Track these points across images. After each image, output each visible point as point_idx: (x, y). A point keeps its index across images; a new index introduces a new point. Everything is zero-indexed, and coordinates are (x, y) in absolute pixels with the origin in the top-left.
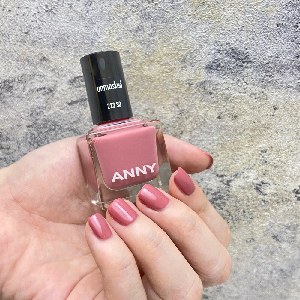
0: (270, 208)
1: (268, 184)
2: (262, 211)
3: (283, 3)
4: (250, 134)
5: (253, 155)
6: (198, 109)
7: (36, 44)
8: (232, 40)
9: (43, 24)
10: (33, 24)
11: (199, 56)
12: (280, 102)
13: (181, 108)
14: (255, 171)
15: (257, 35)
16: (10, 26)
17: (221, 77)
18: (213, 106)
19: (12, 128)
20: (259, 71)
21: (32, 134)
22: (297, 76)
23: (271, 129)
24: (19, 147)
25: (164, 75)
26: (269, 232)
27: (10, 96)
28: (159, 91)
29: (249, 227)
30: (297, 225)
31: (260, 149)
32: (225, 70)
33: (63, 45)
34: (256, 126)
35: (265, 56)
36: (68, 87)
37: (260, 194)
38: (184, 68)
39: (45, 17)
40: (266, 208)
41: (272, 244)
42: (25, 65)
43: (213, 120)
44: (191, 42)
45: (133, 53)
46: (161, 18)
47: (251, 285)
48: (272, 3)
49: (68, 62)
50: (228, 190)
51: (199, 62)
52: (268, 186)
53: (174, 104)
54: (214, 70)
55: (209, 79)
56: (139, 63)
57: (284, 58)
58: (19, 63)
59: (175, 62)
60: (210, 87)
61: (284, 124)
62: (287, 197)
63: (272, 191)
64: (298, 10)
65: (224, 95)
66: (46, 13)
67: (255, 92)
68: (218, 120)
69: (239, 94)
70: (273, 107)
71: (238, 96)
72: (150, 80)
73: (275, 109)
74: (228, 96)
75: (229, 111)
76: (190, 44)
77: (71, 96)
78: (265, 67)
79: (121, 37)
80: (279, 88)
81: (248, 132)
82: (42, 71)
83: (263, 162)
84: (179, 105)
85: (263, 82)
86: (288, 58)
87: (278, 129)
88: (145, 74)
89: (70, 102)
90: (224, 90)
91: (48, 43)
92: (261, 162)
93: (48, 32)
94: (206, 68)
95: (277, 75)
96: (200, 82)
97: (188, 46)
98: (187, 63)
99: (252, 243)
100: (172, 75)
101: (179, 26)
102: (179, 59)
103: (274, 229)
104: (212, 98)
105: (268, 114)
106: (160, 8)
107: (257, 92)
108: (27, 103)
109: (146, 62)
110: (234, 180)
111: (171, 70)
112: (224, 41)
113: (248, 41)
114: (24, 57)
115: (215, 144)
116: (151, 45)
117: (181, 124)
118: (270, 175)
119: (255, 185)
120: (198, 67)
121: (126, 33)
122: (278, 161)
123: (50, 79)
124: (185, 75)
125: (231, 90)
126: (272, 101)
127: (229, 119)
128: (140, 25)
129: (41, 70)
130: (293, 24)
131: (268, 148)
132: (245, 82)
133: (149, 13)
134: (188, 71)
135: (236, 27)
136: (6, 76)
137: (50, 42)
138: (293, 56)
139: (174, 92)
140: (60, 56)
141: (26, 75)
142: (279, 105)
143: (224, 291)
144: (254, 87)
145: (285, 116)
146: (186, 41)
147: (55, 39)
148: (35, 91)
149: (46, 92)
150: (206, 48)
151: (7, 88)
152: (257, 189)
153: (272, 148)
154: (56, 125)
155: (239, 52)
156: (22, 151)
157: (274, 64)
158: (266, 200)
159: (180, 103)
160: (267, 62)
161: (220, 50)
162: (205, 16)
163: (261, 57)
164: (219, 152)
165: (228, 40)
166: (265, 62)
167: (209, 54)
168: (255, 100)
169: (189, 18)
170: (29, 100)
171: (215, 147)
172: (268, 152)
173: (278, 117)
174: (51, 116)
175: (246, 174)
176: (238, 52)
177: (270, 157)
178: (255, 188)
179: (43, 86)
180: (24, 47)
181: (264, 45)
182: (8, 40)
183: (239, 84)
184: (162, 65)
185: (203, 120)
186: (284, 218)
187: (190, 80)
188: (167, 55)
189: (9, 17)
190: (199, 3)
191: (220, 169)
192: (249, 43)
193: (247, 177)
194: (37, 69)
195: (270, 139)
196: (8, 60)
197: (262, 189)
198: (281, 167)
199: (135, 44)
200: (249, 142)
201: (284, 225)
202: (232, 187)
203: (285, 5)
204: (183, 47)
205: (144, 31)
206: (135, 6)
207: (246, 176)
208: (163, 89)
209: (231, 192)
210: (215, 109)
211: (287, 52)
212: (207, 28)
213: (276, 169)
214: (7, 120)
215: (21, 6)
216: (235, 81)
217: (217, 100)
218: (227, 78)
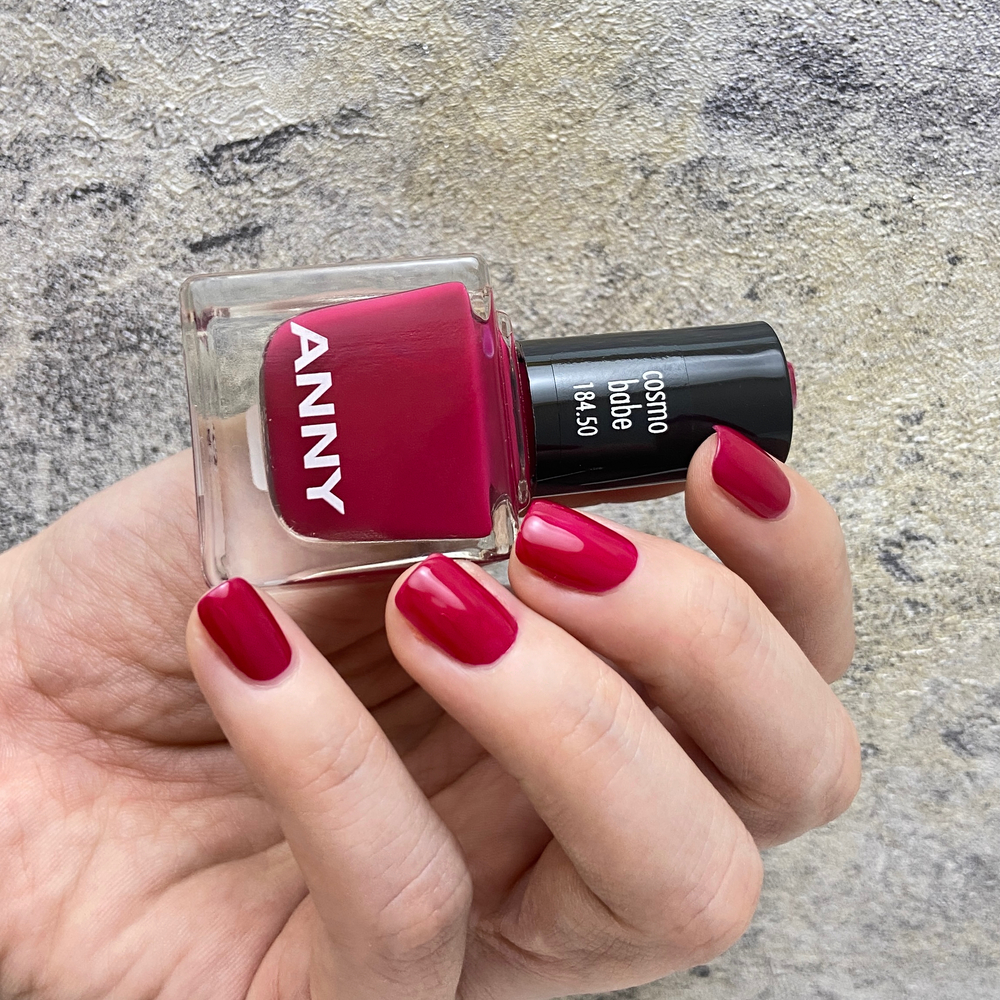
0: (936, 627)
1: (930, 539)
2: (907, 642)
4: (865, 354)
5: (876, 434)
6: (676, 263)
7: (68, 20)
8: (801, 8)
11: (679, 64)
12: (973, 236)
13: (612, 262)
14: (881, 494)
17: (759, 144)
18: (731, 251)
20: (897, 122)
21: (50, 364)
23: (940, 336)
25: (553, 136)
26: (932, 717)
28: (533, 198)
29: (860, 700)
31: (899, 411)
32: (775, 116)
33: (172, 24)
34: (885, 327)
35: (918, 64)
36: (193, 181)
37: (900, 579)
38: (624, 112)
40: (919, 629)
41: (943, 764)
42: (27, 98)
43: (731, 305)
44: (650, 12)
45: (438, 54)
47: (866, 920)
49: (192, 86)
51: (680, 88)
52: (927, 548)
53: (586, 245)
54: (735, 115)
55: (715, 153)
56: (458, 91)
57: (988, 73)
59: (593, 87)
60: (719, 179)
61: (986, 317)
63: (940, 565)
65: (771, 211)
67: (881, 199)
68: (750, 302)
69: (824, 208)
70: (948, 253)
71: (822, 214)
72: (498, 154)
73: (955, 261)
74: (787, 215)
75: (787, 269)
76: (647, 19)
77: (203, 219)
78: (920, 105)
80: (968, 185)
81: (857, 349)
82: (91, 122)
83: (912, 458)
84: (606, 250)
85: (911, 160)
87: (965, 337)
88: (480, 131)
89: (196, 240)
90: (769, 190)
91: (116, 14)
92: (904, 459)
94: (706, 112)
95: (959, 137)
96: (684, 163)
97: (641, 27)
98: (637, 90)
99: (870, 760)
100: (581, 135)
102: (606, 76)
103: (950, 708)
104: (728, 221)
105: (930, 280)
107: (890, 197)
109: (487, 88)
111: (580, 118)
112: (771, 12)
113: (859, 10)
114: (22, 68)
116: (505, 26)
118: (933, 508)
119: (882, 545)
120: (675, 108)
122: (965, 456)
123: (124, 151)
124: (628, 138)
125: (795, 190)
126: (944, 231)
127: (789, 301)
129: (88, 119)
131: (928, 408)
132: (847, 163)
134: (639, 121)
137: (125, 11)
139: (587, 201)
140: (159, 66)
141: (31, 139)
142: (967, 246)
143: (768, 943)
144: (880, 180)
145: (990, 286)
146: (634, 8)
148: (63, 198)
149: (104, 202)
150: (705, 37)
152: (889, 560)
153: (942, 406)
154: (142, 329)
156: (8, 432)
157: (949, 94)
158: (920, 599)
159: (609, 243)
160: (925, 89)
161: (756, 45)
163: (904, 68)
165: (785, 6)
166: (918, 86)
167: (718, 59)
168: (882, 230)
170: (39, 232)
172: (927, 422)
173: (964, 292)
174: (122, 293)
175: (850, 505)
176: (820, 52)
177: (934, 439)
178: (882, 555)
179: (96, 180)
180: (25, 28)
181: (914, 24)
183: (823, 170)
184: (543, 97)
185: (693, 306)
186: (986, 665)
187: (649, 155)
188: (564, 62)
192: (862, 17)
193: (851, 516)
194: (71, 114)
195: (936, 374)
197: (905, 561)
198: (975, 475)
199: (445, 20)
200: (859, 384)
201: (986, 691)
204: (623, 33)
207: (850, 510)
208: (547, 190)
210: (739, 265)
213: (958, 483)
216: (812, 159)
217: (747, 230)
218: (781, 145)
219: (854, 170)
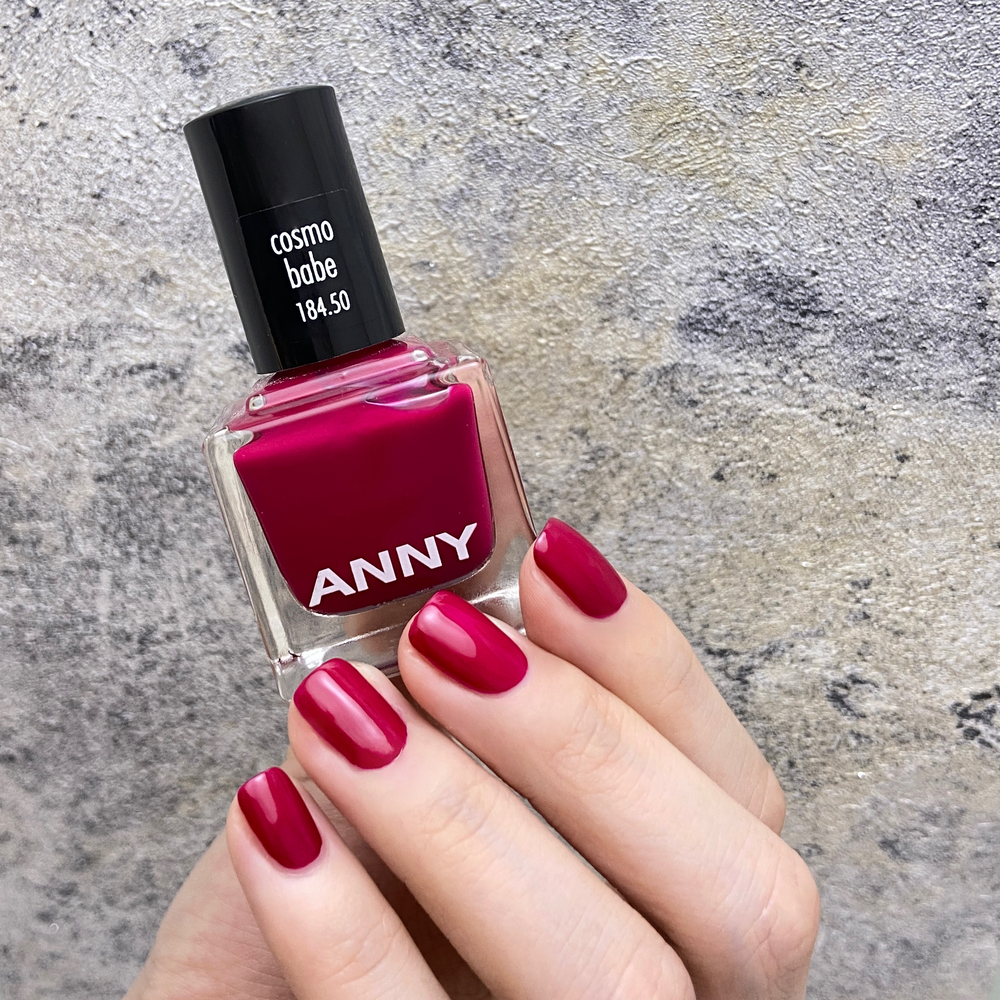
0: (877, 756)
1: (873, 684)
2: (849, 766)
3: (937, 133)
4: (819, 530)
5: (827, 594)
6: (651, 448)
7: (126, 232)
8: (768, 245)
9: (150, 171)
10: (117, 170)
11: (656, 287)
12: (919, 440)
13: (594, 443)
14: (831, 644)
15: (851, 230)
16: (43, 172)
17: (726, 355)
18: (699, 440)
19: (45, 482)
20: (853, 343)
21: (112, 502)
22: (978, 363)
23: (888, 519)
24: (68, 540)
25: (542, 341)
26: (870, 828)
27: (42, 386)
28: (524, 389)
29: (806, 810)
30: (962, 812)
31: (849, 577)
32: (741, 333)
34: (838, 508)
35: (873, 296)
36: (230, 365)
37: (845, 714)
38: (606, 324)
39: (159, 149)
40: (862, 756)
41: (879, 866)
42: (92, 293)
43: (699, 484)
44: (631, 243)
45: (443, 271)
46: (535, 164)
48: (902, 132)
50: (741, 698)
51: (657, 307)
52: (871, 692)
53: (571, 429)
54: (706, 331)
55: (687, 361)
56: (460, 301)
57: (938, 306)
58: (72, 285)
59: (579, 302)
60: (690, 382)
61: (931, 506)
62: (932, 727)
63: (882, 705)
64: (989, 158)
65: (737, 411)
66: (163, 137)
67: (837, 405)
68: (717, 483)
69: (784, 410)
70: (897, 452)
71: (783, 415)
72: (494, 353)
73: (903, 459)
74: (751, 414)
75: (750, 458)
76: (629, 248)
78: (874, 330)
79: (403, 218)
80: (917, 399)
81: (812, 525)
82: (146, 315)
83: (859, 617)
84: (589, 433)
85: (865, 375)
86: (949, 306)
87: (910, 521)
88: (479, 334)
90: (736, 394)
91: (166, 229)
92: (852, 616)
93: (167, 196)
94: (680, 327)
95: (910, 358)
96: (658, 368)
97: (623, 255)
98: (618, 307)
99: (813, 858)
100: (568, 341)
101: (593, 192)
102: (591, 294)
103: (887, 822)
104: (698, 416)
105: (879, 473)
106: (533, 134)
107: (844, 404)
108: (97, 411)
109: (485, 300)
110: (761, 667)
111: (566, 327)
112: (740, 247)
113: (821, 249)
114: (87, 269)
115: (703, 556)
116: (503, 249)
117: (593, 492)
118: (877, 659)
119: (830, 686)
120: (652, 323)
121: (421, 209)
122: (907, 618)
123: (173, 338)
124: (612, 344)
125: (758, 395)
126: (893, 435)
127: (752, 484)
128: (466, 184)
129: (142, 312)
130: (970, 202)
131: (875, 576)
132: (806, 375)
133: (496, 149)
134: (619, 332)
135: (780, 205)
136: (30, 325)
137: (174, 227)
138: (967, 302)
139: (573, 395)
140: (203, 272)
141: (95, 325)
142: (914, 447)
144: (836, 390)
145: (934, 481)
146: (617, 239)
147: (189, 218)
148: (121, 372)
149: (156, 377)
150: (681, 265)
151: (32, 362)
152: (836, 698)
153: (888, 575)
154: (187, 477)
155: (790, 282)
156: (77, 553)
157: (901, 323)
158: (863, 731)
159: (592, 429)
160: (879, 317)
161: (726, 274)
162: (680, 165)
163: (860, 299)
164: (714, 581)
165: (753, 243)
166: (873, 315)
167: (691, 285)
168: (837, 431)
169: (627, 169)
170: (102, 399)
171: (703, 564)
172: (874, 588)
173: (911, 485)
174: (172, 449)
175: (802, 652)
176: (785, 282)
177: (879, 602)
178: (828, 693)
179: (150, 360)
180: (90, 237)
181: (871, 263)
182: (37, 216)
183: (785, 379)
184: (535, 310)
185: (665, 483)
186: (920, 788)
187: (628, 360)
188: (554, 281)
189: (40, 143)
190: (663, 123)
191: (716, 631)
192: (824, 255)
193: (803, 660)
194: (129, 307)
195: (884, 549)
196: (36, 277)
197: (851, 700)
198: (916, 635)
199: (450, 243)
200: (814, 553)
201: (919, 810)
202: (756, 687)
203: (945, 140)
204: (608, 259)
205: (479, 203)
206: (453, 125)
207: (803, 655)
208: (537, 384)
209: (753, 703)
210: (707, 452)
211: (948, 288)
212: (686, 202)
213: (900, 639)
214: (32, 456)
215: (80, 111)
216: (774, 370)
217: (714, 424)
218: (748, 358)
219: (812, 381)
